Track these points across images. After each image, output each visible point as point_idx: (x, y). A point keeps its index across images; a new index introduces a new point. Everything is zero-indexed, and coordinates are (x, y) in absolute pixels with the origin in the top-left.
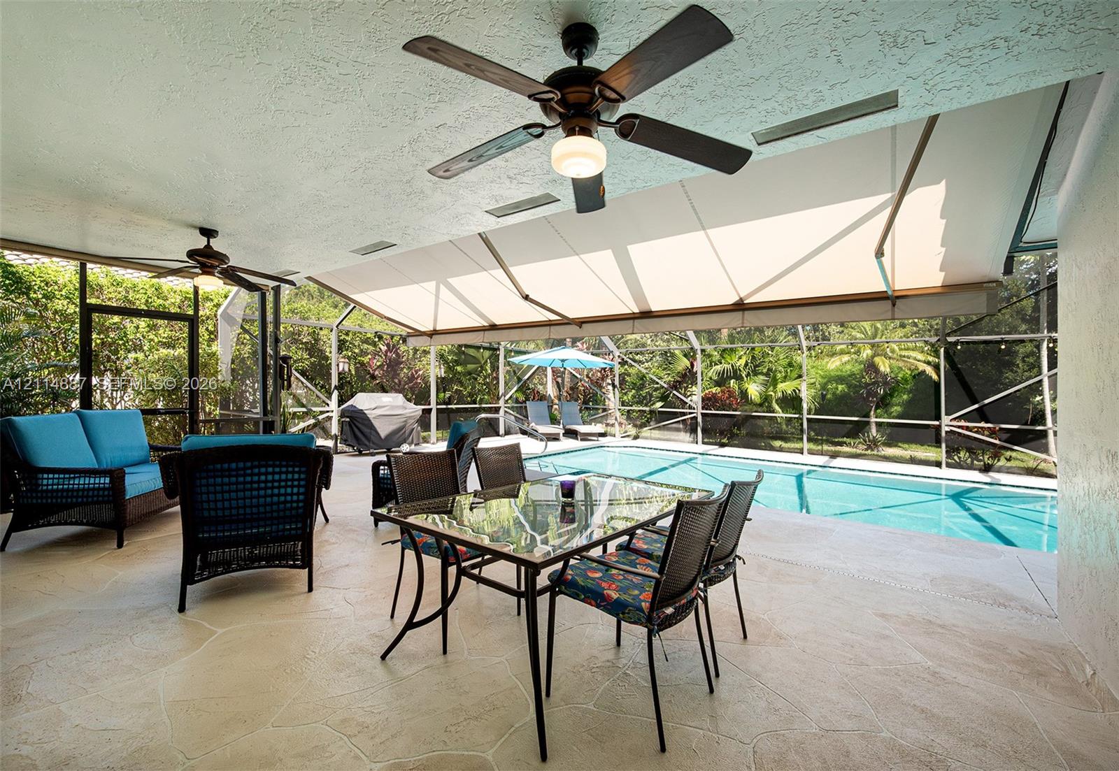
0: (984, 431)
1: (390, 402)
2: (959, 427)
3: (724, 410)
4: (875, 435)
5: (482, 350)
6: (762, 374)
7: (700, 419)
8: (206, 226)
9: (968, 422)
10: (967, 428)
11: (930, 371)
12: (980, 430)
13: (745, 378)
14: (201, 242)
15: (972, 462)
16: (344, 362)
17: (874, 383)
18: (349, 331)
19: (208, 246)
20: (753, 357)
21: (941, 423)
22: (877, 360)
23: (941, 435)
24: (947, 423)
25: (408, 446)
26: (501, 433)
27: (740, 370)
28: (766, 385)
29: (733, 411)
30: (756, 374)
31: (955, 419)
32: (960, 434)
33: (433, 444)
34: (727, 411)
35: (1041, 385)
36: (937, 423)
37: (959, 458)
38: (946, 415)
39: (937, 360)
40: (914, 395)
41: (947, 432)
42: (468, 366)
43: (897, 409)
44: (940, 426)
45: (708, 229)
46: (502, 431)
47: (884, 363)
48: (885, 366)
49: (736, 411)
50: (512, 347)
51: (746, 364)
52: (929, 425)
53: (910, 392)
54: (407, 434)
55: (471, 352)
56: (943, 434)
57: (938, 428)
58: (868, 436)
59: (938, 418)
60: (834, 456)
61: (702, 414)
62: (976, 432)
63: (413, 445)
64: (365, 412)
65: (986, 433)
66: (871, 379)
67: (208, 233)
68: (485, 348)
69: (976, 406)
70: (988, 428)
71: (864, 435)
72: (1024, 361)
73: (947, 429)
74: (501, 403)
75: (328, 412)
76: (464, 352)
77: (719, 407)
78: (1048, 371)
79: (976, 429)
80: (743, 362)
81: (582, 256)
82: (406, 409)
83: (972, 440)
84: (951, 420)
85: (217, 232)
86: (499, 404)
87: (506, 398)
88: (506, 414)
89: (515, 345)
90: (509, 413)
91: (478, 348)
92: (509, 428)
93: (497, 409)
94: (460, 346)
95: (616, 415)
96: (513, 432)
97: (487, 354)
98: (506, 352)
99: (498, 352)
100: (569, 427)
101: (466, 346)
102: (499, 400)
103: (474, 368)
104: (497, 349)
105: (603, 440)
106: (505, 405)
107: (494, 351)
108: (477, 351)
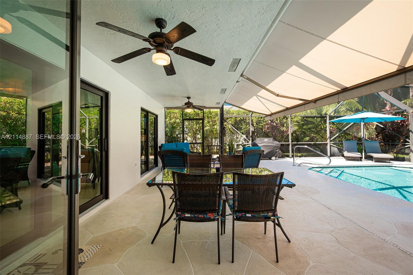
1: (267, 141)
5: (316, 118)
8: (188, 97)
14: (187, 101)
16: (252, 128)
18: (262, 117)
19: (189, 101)
25: (274, 157)
26: (329, 155)
33: (290, 158)
42: (309, 125)
45: (327, 37)
50: (335, 115)
54: (274, 153)
55: (310, 119)
63: (277, 157)
64: (258, 144)
67: (189, 98)
68: (317, 117)
74: (328, 141)
75: (249, 144)
76: (306, 120)
81: (286, 72)
82: (273, 143)
85: (190, 97)
86: (327, 142)
87: (331, 139)
88: (331, 146)
89: (337, 114)
90: (333, 146)
91: (314, 117)
92: (334, 153)
93: (327, 144)
94: (304, 118)
95: (411, 148)
96: (336, 155)
97: (319, 120)
98: (331, 118)
99: (325, 118)
100: (368, 154)
101: (307, 117)
102: (327, 140)
103: (312, 126)
104: (324, 117)
105: (395, 163)
106: (331, 142)
107: (323, 118)
108: (313, 119)
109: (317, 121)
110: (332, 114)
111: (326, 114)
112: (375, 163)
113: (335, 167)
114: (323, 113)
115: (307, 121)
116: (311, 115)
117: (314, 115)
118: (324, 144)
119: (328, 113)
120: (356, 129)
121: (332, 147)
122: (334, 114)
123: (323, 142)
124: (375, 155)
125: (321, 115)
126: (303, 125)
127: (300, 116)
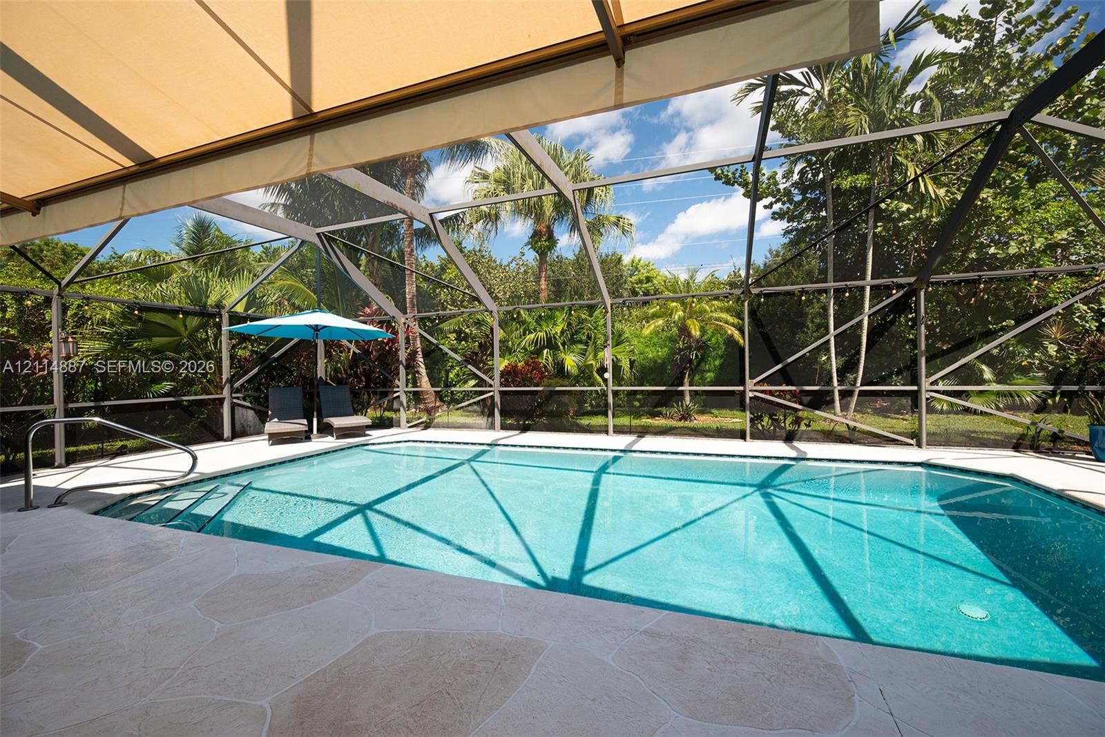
0: (785, 395)
2: (762, 392)
3: (525, 386)
4: (688, 404)
5: (181, 316)
6: (580, 342)
7: (497, 399)
9: (771, 386)
10: (771, 393)
11: (737, 334)
12: (781, 394)
13: (561, 347)
15: (775, 430)
17: (686, 348)
20: (569, 324)
21: (745, 388)
22: (689, 322)
23: (745, 402)
24: (751, 388)
26: (226, 436)
27: (555, 338)
28: (584, 355)
29: (535, 386)
30: (573, 341)
31: (758, 383)
32: (763, 399)
33: (58, 468)
34: (529, 386)
35: (829, 344)
36: (741, 388)
37: (763, 426)
38: (750, 379)
39: (741, 322)
40: (725, 360)
41: (751, 398)
42: (155, 336)
43: (710, 375)
44: (744, 391)
46: (227, 432)
47: (694, 325)
48: (695, 330)
49: (538, 386)
50: (250, 312)
51: (563, 332)
52: (733, 391)
53: (721, 357)
56: (748, 401)
57: (743, 393)
58: (682, 406)
59: (743, 383)
60: (643, 432)
61: (500, 391)
62: (778, 396)
65: (788, 397)
66: (684, 344)
69: (779, 366)
70: (789, 391)
71: (678, 405)
72: (812, 322)
73: (751, 395)
74: (226, 392)
76: (139, 318)
77: (520, 382)
78: (834, 330)
79: (778, 393)
80: (558, 329)
83: (775, 405)
84: (755, 385)
86: (222, 393)
87: (237, 385)
88: (233, 407)
89: (254, 309)
90: (243, 406)
91: (174, 312)
92: (243, 427)
93: (221, 401)
94: (131, 307)
95: (401, 399)
96: (252, 432)
97: (194, 322)
98: (235, 319)
99: (217, 320)
100: (326, 420)
101: (143, 309)
102: (222, 389)
103: (169, 343)
104: (213, 316)
105: (375, 434)
106: (234, 395)
107: (209, 316)
108: (173, 317)
109: (188, 327)
110: (240, 309)
111: (219, 305)
112: (337, 441)
113: (223, 476)
114: (212, 300)
115: (147, 322)
116: (164, 301)
117: (177, 303)
118: (214, 400)
119: (227, 303)
120: (306, 355)
121: (239, 411)
122: (246, 309)
123: (212, 394)
124: (337, 422)
125: (205, 306)
126: (132, 336)
127: (115, 302)
